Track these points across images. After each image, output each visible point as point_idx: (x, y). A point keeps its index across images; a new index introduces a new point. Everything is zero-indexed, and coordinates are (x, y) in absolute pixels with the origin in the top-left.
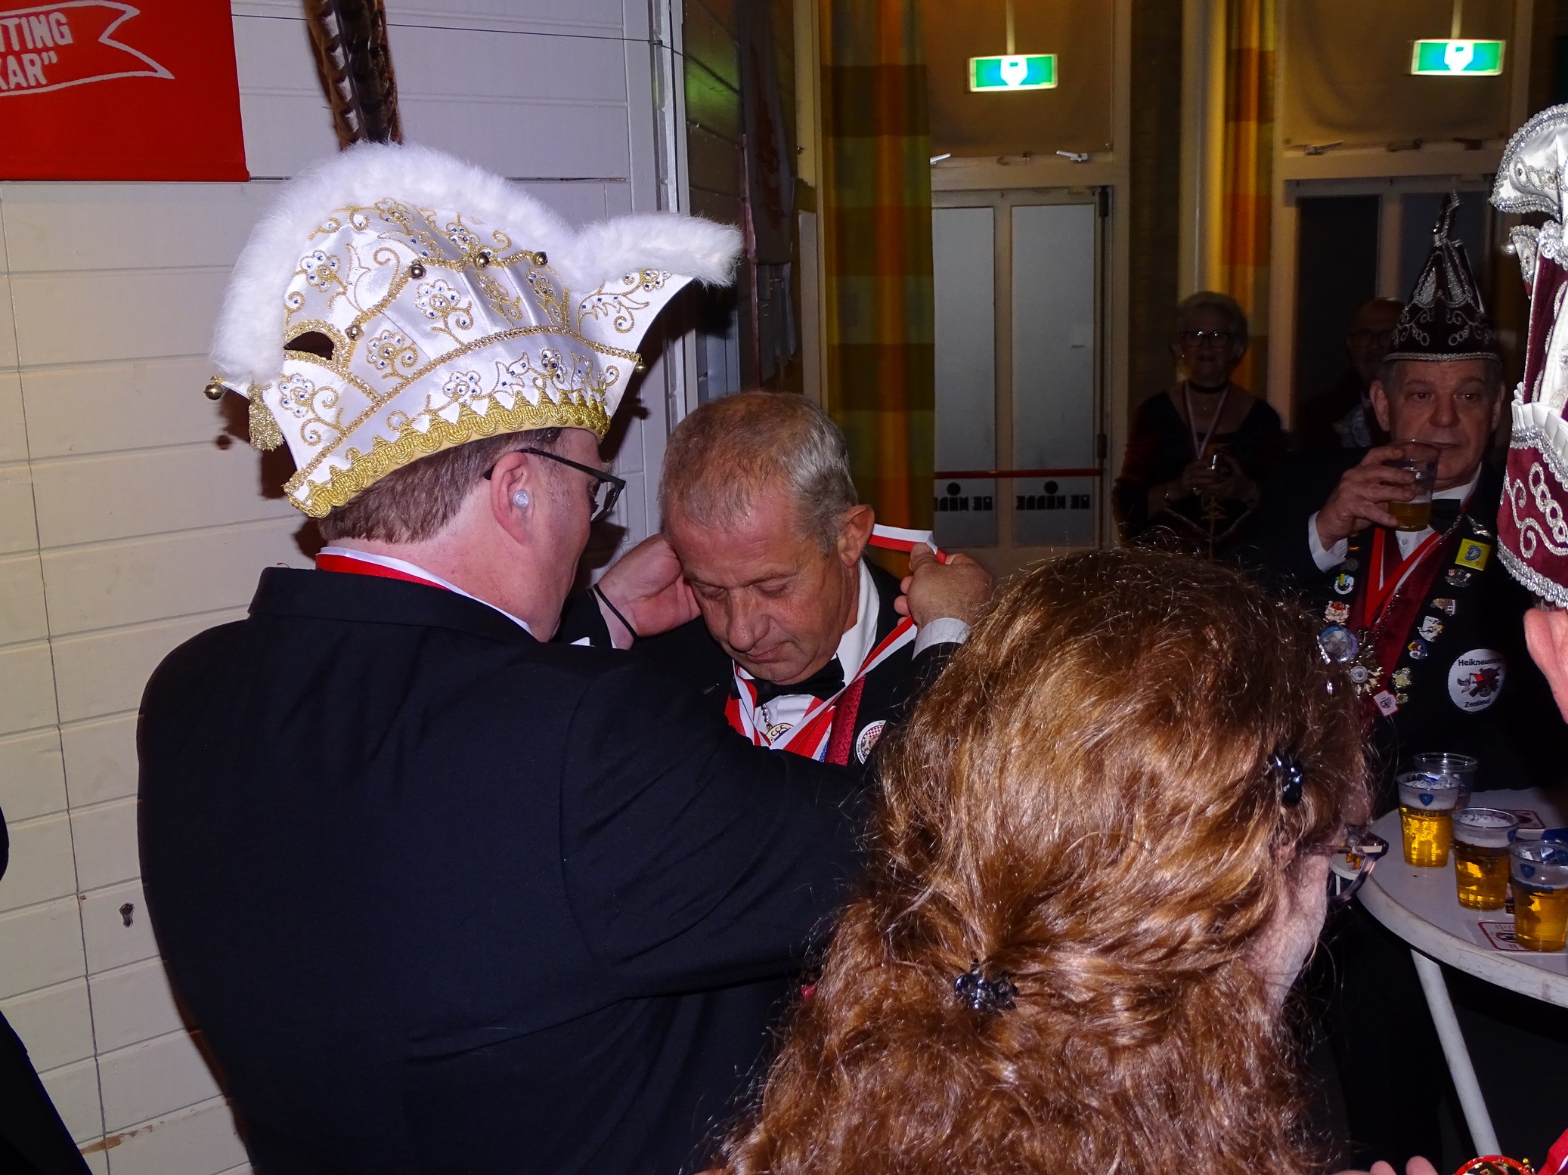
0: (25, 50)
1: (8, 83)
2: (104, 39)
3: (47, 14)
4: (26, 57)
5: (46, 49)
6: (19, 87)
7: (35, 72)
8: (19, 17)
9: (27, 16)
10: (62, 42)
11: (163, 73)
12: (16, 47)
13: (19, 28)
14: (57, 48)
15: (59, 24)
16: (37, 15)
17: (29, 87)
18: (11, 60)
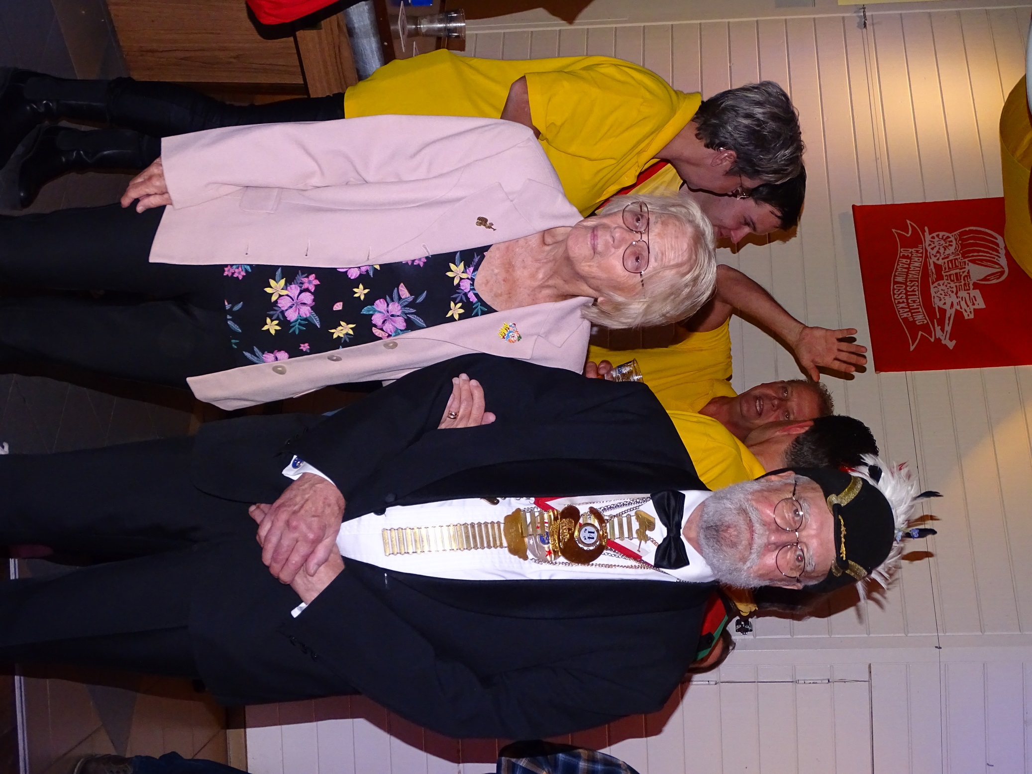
0: (912, 313)
1: (900, 309)
2: (920, 333)
3: (926, 319)
4: (909, 313)
5: (914, 318)
6: (899, 311)
7: (905, 315)
8: (923, 312)
9: (924, 314)
10: (917, 322)
11: (912, 348)
12: (913, 311)
13: (919, 312)
14: (914, 321)
15: (923, 322)
16: (925, 316)
17: (899, 314)
18: (908, 310)
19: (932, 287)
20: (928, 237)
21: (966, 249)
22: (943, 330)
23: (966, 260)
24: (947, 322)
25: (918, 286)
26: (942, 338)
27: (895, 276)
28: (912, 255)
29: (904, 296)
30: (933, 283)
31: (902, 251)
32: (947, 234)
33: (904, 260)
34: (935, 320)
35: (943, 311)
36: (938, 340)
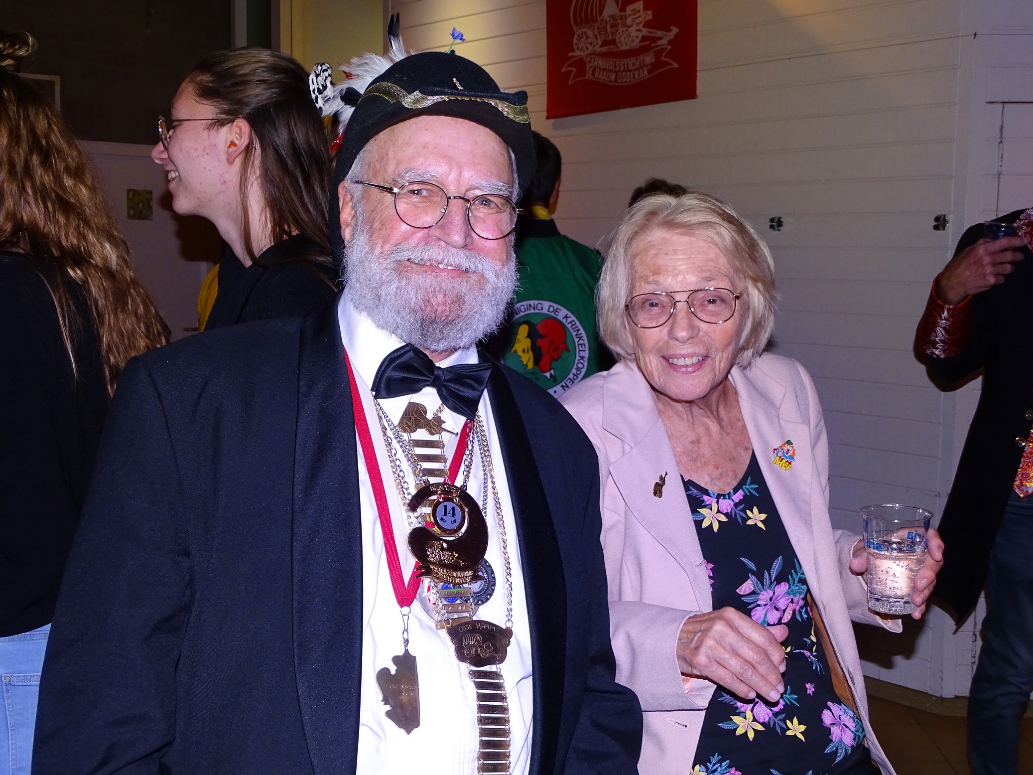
18: (641, 70)
19: (621, 48)
20: (577, 53)
21: (589, 20)
22: (660, 38)
23: (599, 19)
24: (653, 35)
25: (620, 61)
26: (668, 38)
27: (610, 81)
28: (592, 67)
29: (628, 73)
30: (618, 47)
31: (588, 76)
32: (576, 37)
33: (597, 74)
34: (652, 45)
35: (644, 39)
36: (670, 42)
